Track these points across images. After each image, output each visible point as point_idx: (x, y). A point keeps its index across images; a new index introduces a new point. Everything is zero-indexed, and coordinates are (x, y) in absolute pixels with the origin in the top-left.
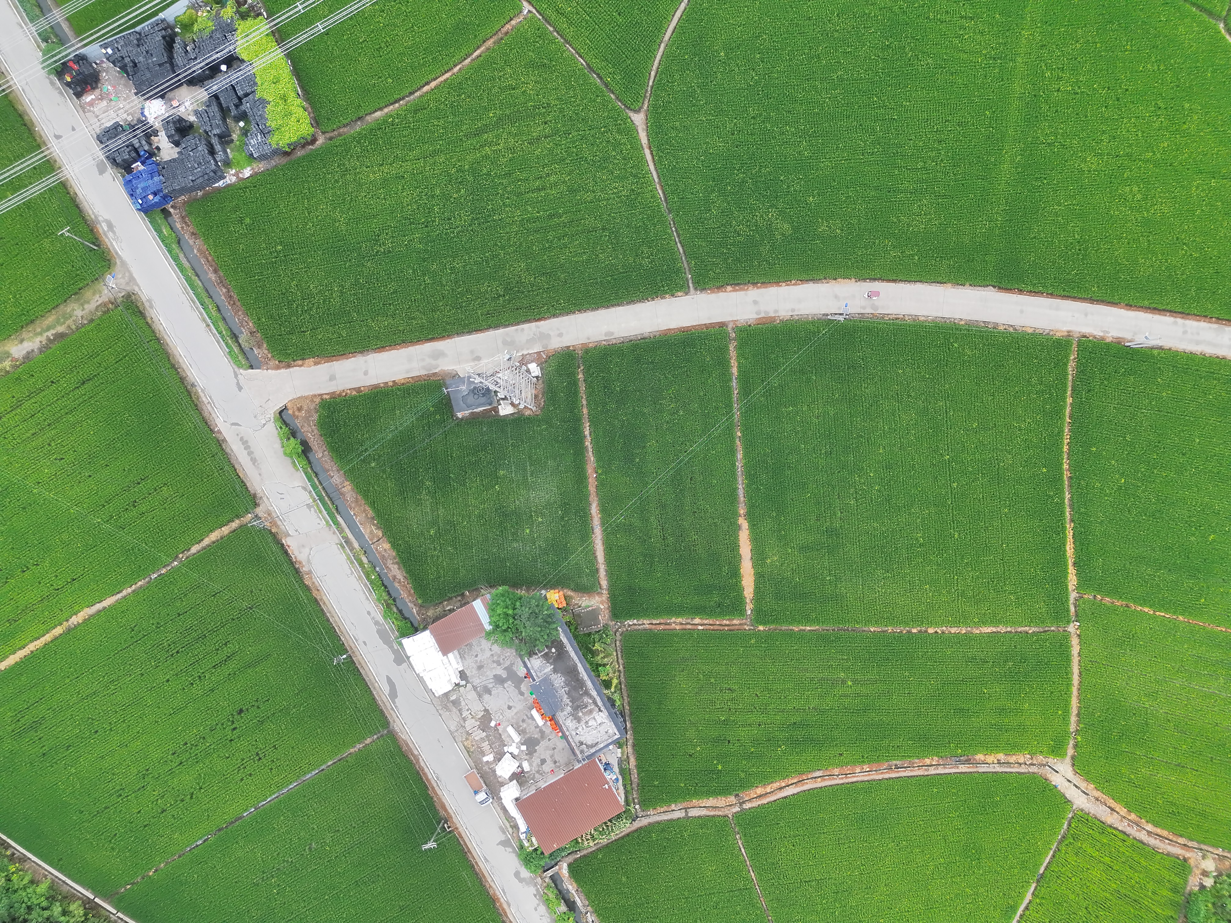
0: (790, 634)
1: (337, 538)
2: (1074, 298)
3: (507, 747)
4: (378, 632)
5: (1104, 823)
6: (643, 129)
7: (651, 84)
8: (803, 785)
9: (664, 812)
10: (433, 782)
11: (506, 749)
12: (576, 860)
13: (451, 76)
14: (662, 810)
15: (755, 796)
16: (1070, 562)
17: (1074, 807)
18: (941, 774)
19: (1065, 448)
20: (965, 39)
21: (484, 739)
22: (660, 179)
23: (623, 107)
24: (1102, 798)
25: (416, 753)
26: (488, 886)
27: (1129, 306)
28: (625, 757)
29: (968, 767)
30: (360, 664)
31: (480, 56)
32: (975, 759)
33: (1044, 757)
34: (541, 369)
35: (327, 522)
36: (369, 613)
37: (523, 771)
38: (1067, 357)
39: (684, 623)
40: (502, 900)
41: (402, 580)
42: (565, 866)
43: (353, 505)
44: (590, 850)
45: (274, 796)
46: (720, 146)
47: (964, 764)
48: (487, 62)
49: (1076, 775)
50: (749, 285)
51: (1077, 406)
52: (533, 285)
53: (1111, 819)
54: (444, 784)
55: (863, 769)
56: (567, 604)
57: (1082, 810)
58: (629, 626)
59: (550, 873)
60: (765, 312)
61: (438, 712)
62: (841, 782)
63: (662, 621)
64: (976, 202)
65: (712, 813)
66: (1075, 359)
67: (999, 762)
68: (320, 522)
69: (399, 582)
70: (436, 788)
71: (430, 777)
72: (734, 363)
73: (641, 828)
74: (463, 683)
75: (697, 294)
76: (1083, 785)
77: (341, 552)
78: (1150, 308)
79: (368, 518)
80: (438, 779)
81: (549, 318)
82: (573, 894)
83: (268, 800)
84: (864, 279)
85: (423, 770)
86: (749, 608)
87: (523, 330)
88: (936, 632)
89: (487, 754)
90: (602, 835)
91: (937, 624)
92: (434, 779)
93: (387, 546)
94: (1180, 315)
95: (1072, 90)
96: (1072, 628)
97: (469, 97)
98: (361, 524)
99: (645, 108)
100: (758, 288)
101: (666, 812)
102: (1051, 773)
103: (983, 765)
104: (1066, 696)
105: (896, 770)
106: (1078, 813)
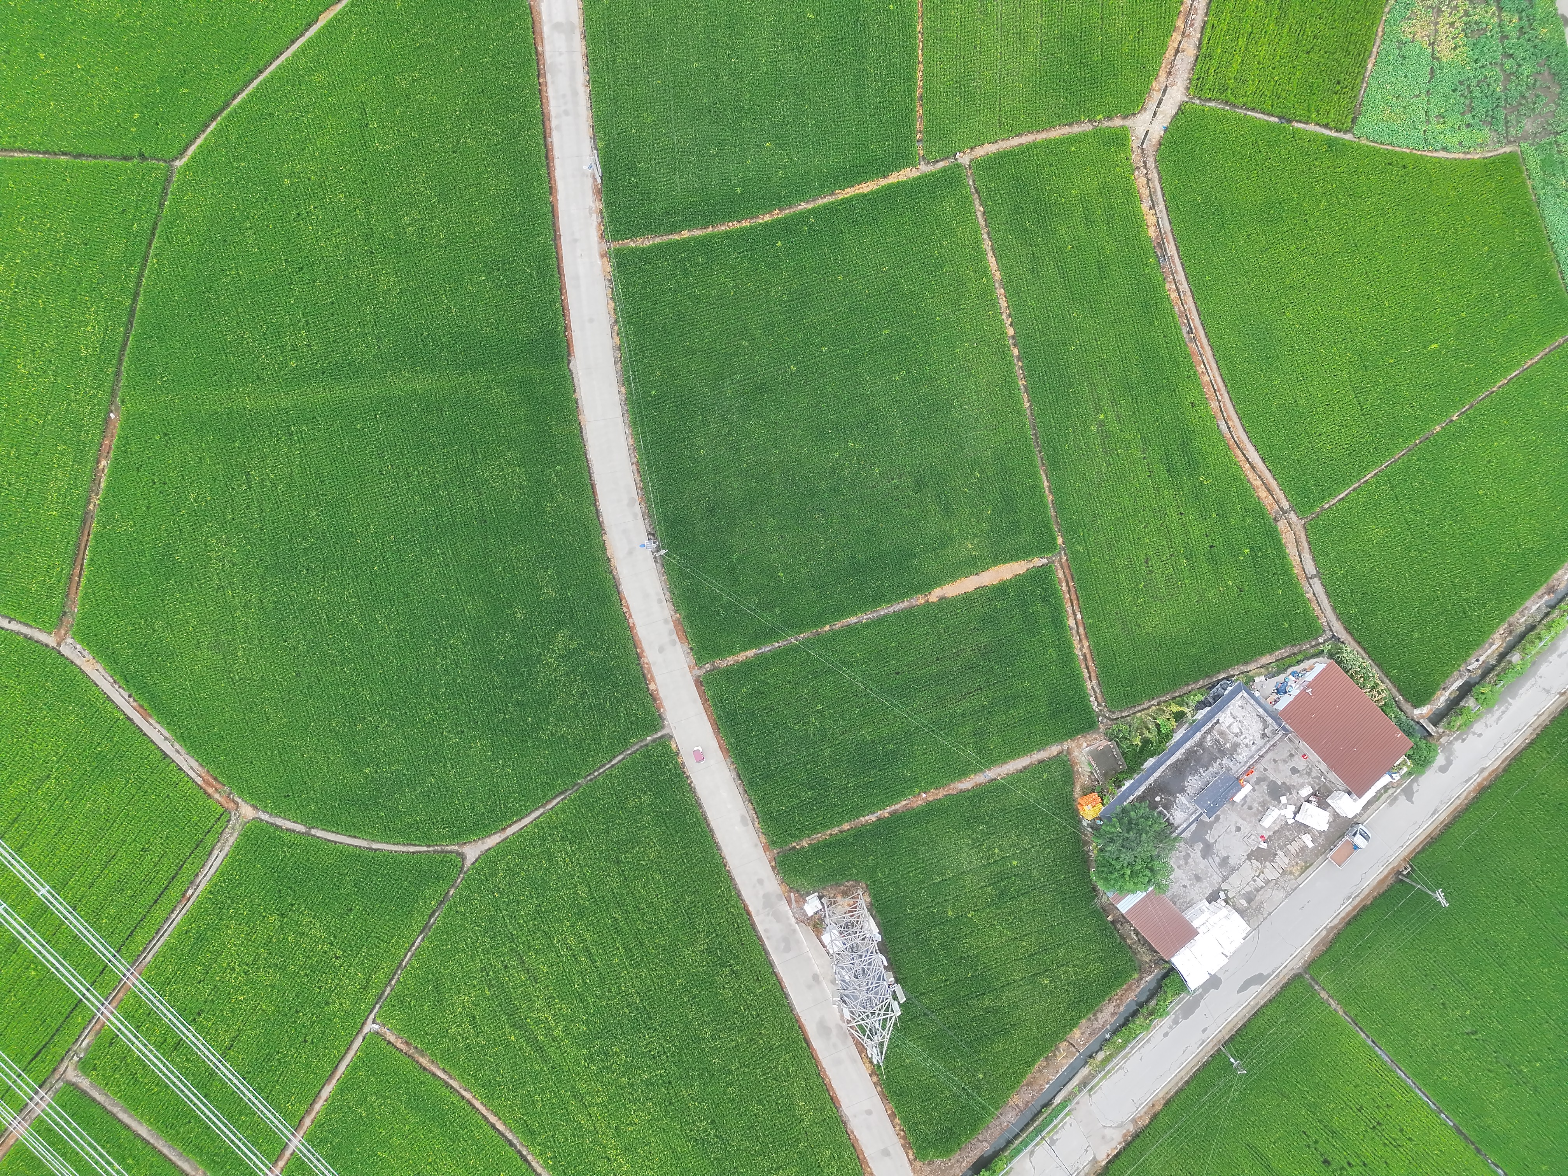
0: (1059, 504)
1: (1083, 1097)
2: (559, 259)
3: (1288, 821)
4: (1186, 1017)
5: (1197, 58)
6: (483, 843)
7: (425, 849)
8: (1242, 442)
9: (1319, 605)
10: (1356, 902)
11: (1291, 821)
12: (1407, 700)
13: (477, 1099)
14: (1317, 608)
15: (1270, 497)
16: (883, 182)
17: (1187, 100)
18: (1185, 275)
19: (746, 224)
20: (276, 476)
21: (1286, 851)
22: (539, 807)
23: (461, 875)
24: (1166, 67)
25: (1324, 933)
26: (1466, 801)
27: (552, 190)
28: (1262, 670)
29: (1168, 243)
30: (1231, 1030)
31: (443, 1069)
32: (1157, 238)
33: (1133, 153)
34: (808, 894)
35: (1066, 1115)
36: (1166, 1035)
37: (1314, 794)
38: (634, 251)
39: (1078, 637)
40: (1479, 780)
41: (1114, 1004)
42: (1417, 712)
43: (1037, 1088)
44: (1390, 685)
45: (1420, 1094)
46: (481, 744)
47: (1165, 250)
48: (449, 1058)
49: (1145, 108)
50: (642, 662)
51: (690, 223)
52: (709, 933)
53: (1190, 50)
54: (1355, 888)
55: (1203, 372)
56: (1093, 791)
57: (1188, 89)
58: (1099, 705)
59: (1431, 728)
60: (670, 634)
61: (1266, 918)
62: (1226, 395)
63: (1083, 666)
64: (471, 412)
65: (1306, 545)
66: (632, 240)
67: (1153, 207)
68: (1068, 1124)
69: (1118, 1006)
70: (1362, 896)
71: (1350, 908)
72: (742, 657)
73: (1346, 629)
74: (1222, 894)
75: (669, 724)
76: (1156, 96)
77: (1098, 1089)
78: (548, 165)
79: (1048, 1064)
80: (1350, 897)
81: (743, 901)
82: (1450, 694)
83: (1426, 1099)
84: (600, 523)
85: (1344, 918)
86: (1038, 562)
87: (766, 931)
88: (1011, 325)
89: (1303, 844)
90: (1369, 677)
91: (1001, 326)
92: (1351, 902)
93: (1076, 1033)
94: (547, 123)
95: (304, 328)
96: (964, 159)
97: (498, 1071)
98: (1058, 1072)
99: (456, 848)
100: (643, 651)
101: (1318, 602)
102: (1150, 140)
103: (1161, 226)
104: (1050, 147)
105: (1194, 331)
106: (1192, 93)
